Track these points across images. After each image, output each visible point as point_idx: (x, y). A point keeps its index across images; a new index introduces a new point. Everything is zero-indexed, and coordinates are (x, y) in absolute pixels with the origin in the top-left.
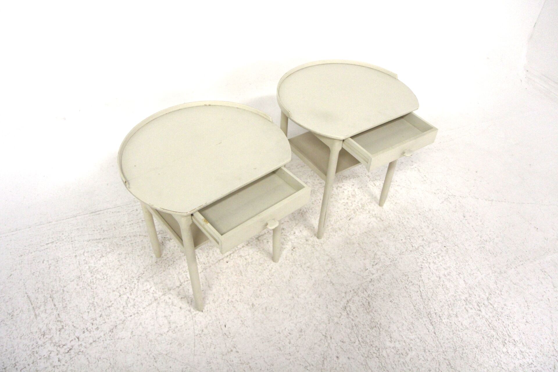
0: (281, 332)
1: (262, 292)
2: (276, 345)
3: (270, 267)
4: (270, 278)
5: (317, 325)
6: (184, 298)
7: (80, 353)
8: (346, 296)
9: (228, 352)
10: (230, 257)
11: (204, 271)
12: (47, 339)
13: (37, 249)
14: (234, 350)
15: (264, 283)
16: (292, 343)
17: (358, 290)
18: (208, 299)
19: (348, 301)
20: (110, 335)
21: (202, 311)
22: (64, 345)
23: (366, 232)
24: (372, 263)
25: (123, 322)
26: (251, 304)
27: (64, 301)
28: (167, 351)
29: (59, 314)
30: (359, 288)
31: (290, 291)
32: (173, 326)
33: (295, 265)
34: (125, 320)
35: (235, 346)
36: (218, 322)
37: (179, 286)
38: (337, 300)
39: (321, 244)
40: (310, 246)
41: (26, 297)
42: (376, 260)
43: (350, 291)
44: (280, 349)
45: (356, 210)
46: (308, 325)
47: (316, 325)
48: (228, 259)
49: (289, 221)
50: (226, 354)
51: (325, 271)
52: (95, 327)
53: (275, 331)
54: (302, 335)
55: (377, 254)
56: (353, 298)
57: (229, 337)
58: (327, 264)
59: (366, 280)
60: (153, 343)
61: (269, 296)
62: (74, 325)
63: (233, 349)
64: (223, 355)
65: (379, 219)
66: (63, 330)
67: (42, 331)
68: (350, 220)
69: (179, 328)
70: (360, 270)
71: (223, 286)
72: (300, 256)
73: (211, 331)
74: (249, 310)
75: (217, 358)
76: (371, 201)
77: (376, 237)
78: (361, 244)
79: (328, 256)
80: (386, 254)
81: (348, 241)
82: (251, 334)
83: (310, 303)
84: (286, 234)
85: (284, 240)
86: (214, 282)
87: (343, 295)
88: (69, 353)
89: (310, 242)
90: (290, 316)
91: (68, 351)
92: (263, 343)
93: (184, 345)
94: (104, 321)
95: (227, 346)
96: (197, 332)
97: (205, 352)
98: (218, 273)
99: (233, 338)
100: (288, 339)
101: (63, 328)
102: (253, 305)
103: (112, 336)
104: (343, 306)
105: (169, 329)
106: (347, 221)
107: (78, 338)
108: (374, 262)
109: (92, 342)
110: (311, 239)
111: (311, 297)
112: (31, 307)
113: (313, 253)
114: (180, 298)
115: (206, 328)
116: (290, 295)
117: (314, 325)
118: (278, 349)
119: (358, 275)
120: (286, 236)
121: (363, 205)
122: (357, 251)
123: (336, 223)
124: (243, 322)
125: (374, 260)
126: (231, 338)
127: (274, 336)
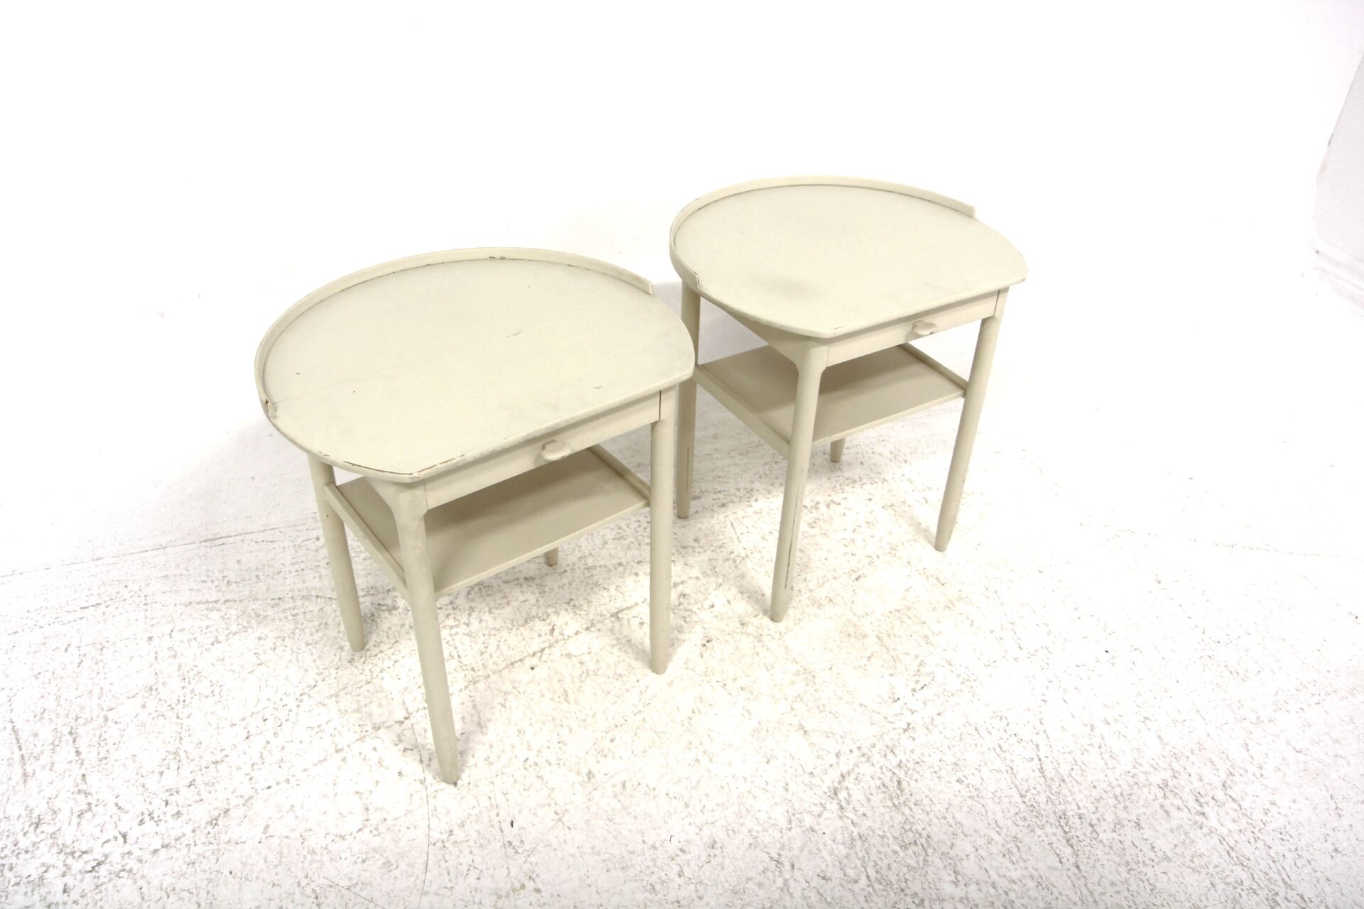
0: (658, 844)
1: (616, 743)
2: (644, 877)
3: (642, 683)
4: (640, 712)
5: (757, 832)
6: (412, 750)
7: (122, 874)
8: (838, 763)
9: (514, 890)
10: (541, 657)
11: (471, 687)
12: (43, 836)
13: (56, 619)
14: (530, 885)
15: (623, 721)
16: (686, 874)
17: (872, 749)
18: (473, 756)
19: (843, 776)
20: (209, 833)
21: (455, 784)
22: (85, 852)
23: (898, 611)
24: (913, 685)
25: (247, 801)
26: (584, 772)
27: (103, 744)
28: (350, 879)
29: (84, 775)
30: (874, 746)
31: (690, 744)
32: (375, 818)
33: (709, 682)
34: (251, 798)
35: (533, 876)
36: (493, 815)
37: (402, 720)
38: (814, 772)
39: (781, 633)
40: (751, 637)
41: (9, 730)
42: (922, 679)
43: (851, 751)
44: (654, 888)
45: (875, 557)
46: (734, 831)
47: (754, 833)
48: (534, 661)
49: (700, 576)
50: (508, 896)
51: (786, 699)
52: (172, 810)
53: (644, 842)
54: (715, 856)
55: (926, 664)
56: (857, 770)
57: (520, 850)
58: (792, 683)
59: (893, 726)
60: (318, 858)
61: (635, 755)
62: (120, 805)
63: (526, 882)
64: (500, 897)
65: (933, 580)
66: (89, 815)
67: (35, 814)
68: (857, 579)
69: (390, 822)
70: (879, 700)
71: (516, 725)
72: (723, 660)
73: (474, 836)
74: (578, 788)
75: (481, 903)
76: (916, 538)
77: (924, 623)
78: (885, 639)
79: (796, 662)
80: (950, 665)
81: (852, 631)
82: (579, 847)
83: (741, 775)
84: (690, 607)
85: (685, 621)
86: (494, 714)
87: (833, 759)
88: (94, 873)
89: (750, 629)
90: (687, 806)
91: (93, 868)
92: (608, 871)
93: (397, 868)
94: (198, 798)
95: (512, 874)
96: (435, 835)
97: (452, 887)
98: (507, 693)
99: (529, 856)
100: (677, 864)
101: (90, 809)
102: (590, 774)
103: (212, 834)
104: (829, 787)
105: (363, 824)
106: (851, 583)
107: (124, 836)
108: (917, 681)
109: (159, 847)
110: (755, 621)
111: (744, 761)
112: (17, 754)
113: (757, 654)
114: (402, 749)
115: (462, 825)
116: (691, 754)
117: (750, 831)
118: (649, 887)
119: (874, 712)
120: (689, 613)
121: (894, 547)
122: (872, 655)
123: (820, 585)
124: (561, 816)
125: (917, 676)
126: (526, 853)
127: (639, 855)
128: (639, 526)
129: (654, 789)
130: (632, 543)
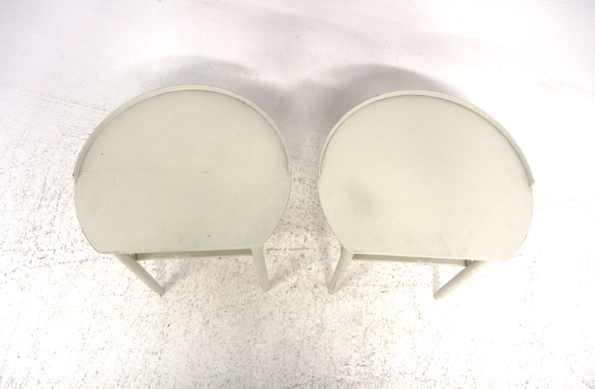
0: (210, 368)
1: (226, 314)
2: (196, 378)
3: (254, 292)
4: (244, 305)
5: (247, 387)
6: (156, 271)
7: (48, 266)
8: (299, 378)
9: (153, 353)
12: (34, 236)
13: (79, 135)
14: (159, 354)
15: (235, 305)
16: (211, 386)
17: (318, 381)
18: (174, 287)
19: (296, 385)
20: (78, 266)
21: (161, 296)
22: (42, 250)
23: (387, 320)
24: (360, 361)
25: (95, 259)
26: (207, 319)
27: (66, 206)
28: (108, 313)
29: (55, 217)
30: (320, 379)
31: (252, 332)
32: (129, 293)
33: (280, 307)
34: (97, 259)
35: (162, 352)
36: (165, 318)
38: (288, 376)
39: (327, 301)
40: (314, 295)
41: (43, 182)
42: (366, 361)
43: (309, 376)
44: (196, 384)
46: (239, 380)
47: (245, 386)
49: (317, 249)
50: (149, 354)
51: (303, 335)
52: (72, 248)
53: (206, 363)
54: (226, 386)
55: (375, 355)
56: (304, 386)
57: (165, 338)
58: (312, 329)
59: (335, 376)
60: (103, 298)
61: (229, 324)
62: (59, 236)
63: (158, 352)
64: (147, 353)
65: (417, 313)
66: (49, 235)
67: (36, 225)
68: (383, 292)
69: (132, 298)
70: (340, 360)
71: (197, 282)
72: (293, 299)
73: (154, 322)
74: (200, 325)
75: (140, 351)
76: (430, 284)
77: (393, 334)
78: (369, 331)
79: (322, 320)
80: (385, 362)
81: (358, 318)
82: (184, 350)
83: (260, 358)
84: (301, 264)
85: (293, 270)
86: (193, 272)
87: (299, 374)
88: (40, 260)
89: (316, 291)
90: (231, 358)
91: (41, 258)
92: (187, 366)
93: (123, 319)
94: (81, 248)
95: (156, 346)
96: (142, 314)
97: (135, 338)
98: (203, 265)
99: (166, 342)
100: (210, 380)
101: (50, 233)
102: (208, 321)
103: (78, 267)
104: (287, 386)
105: (124, 293)
106: (379, 292)
107: (55, 251)
108: (364, 361)
109: (62, 262)
110: (322, 288)
111: (266, 353)
112: (41, 195)
113: (309, 305)
114: (153, 268)
115: (153, 315)
116: (249, 337)
117: (245, 384)
118: (195, 383)
119: (333, 364)
120: (298, 267)
121: (415, 284)
122: (356, 336)
123: (364, 285)
124: (186, 333)
125: (365, 359)
126: (165, 341)
127: (201, 368)
128: (312, 205)
129: (225, 343)
130: (303, 214)
